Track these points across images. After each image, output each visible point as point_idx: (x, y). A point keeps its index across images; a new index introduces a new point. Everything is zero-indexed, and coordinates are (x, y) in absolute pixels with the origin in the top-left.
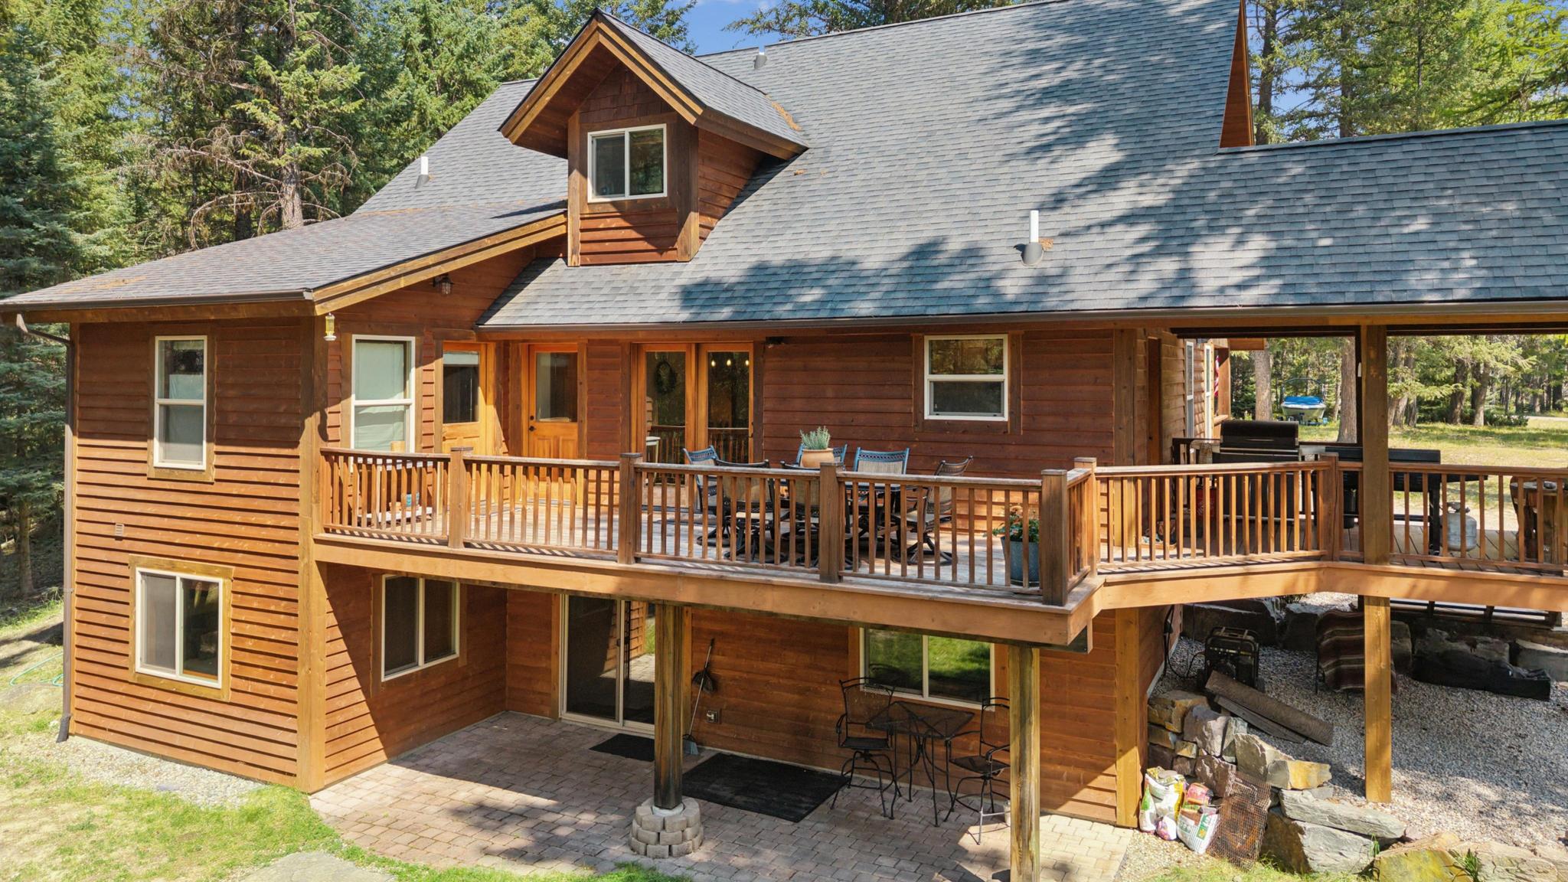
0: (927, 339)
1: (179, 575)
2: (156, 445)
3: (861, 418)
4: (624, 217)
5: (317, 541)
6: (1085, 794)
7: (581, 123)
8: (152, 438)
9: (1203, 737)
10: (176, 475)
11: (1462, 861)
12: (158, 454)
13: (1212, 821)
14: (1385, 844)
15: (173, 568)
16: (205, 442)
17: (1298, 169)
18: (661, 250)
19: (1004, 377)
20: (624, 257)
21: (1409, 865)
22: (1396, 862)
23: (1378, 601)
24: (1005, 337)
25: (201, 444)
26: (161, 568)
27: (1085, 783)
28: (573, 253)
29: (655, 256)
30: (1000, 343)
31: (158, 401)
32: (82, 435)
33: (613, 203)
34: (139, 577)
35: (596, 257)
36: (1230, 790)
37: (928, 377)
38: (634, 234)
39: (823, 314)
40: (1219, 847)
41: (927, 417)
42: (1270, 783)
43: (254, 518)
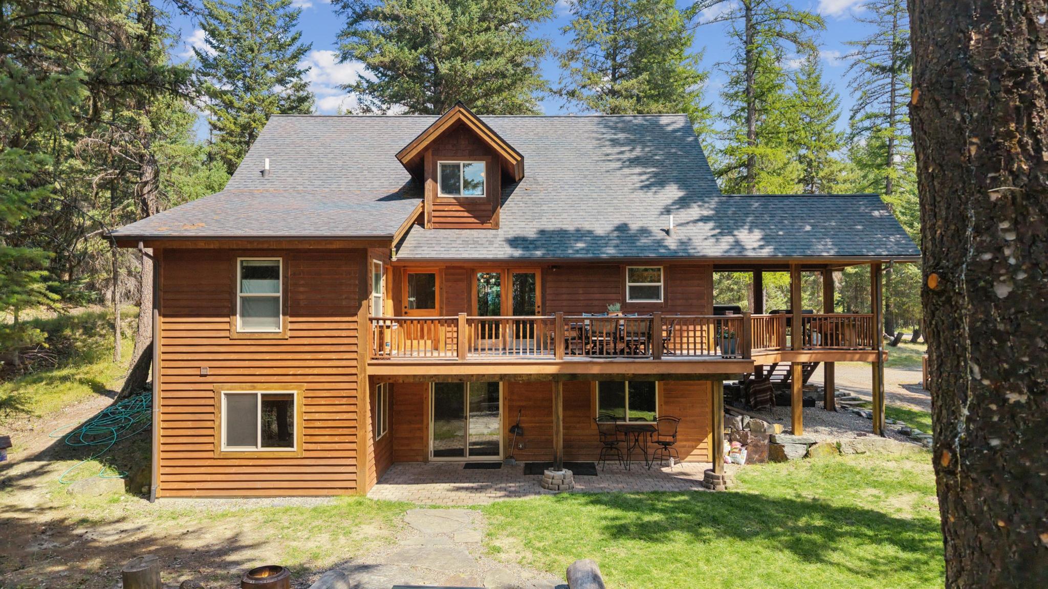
0: (628, 267)
1: (259, 393)
2: (238, 319)
3: (596, 303)
4: (461, 205)
5: (369, 365)
6: (695, 452)
7: (433, 155)
8: (236, 315)
9: (733, 424)
10: (256, 336)
11: (835, 445)
12: (239, 324)
13: (744, 452)
14: (811, 445)
15: (254, 388)
16: (281, 316)
17: (756, 205)
18: (482, 223)
19: (662, 284)
20: (461, 225)
21: (820, 450)
22: (815, 450)
23: (798, 364)
24: (661, 267)
25: (279, 316)
26: (243, 389)
27: (694, 447)
28: (429, 222)
29: (480, 226)
30: (659, 270)
31: (239, 294)
32: (165, 316)
33: (455, 198)
34: (223, 396)
35: (443, 225)
36: (749, 441)
37: (628, 284)
38: (466, 214)
39: (590, 255)
40: (749, 461)
41: (628, 301)
42: (768, 433)
43: (322, 356)
